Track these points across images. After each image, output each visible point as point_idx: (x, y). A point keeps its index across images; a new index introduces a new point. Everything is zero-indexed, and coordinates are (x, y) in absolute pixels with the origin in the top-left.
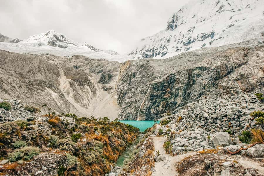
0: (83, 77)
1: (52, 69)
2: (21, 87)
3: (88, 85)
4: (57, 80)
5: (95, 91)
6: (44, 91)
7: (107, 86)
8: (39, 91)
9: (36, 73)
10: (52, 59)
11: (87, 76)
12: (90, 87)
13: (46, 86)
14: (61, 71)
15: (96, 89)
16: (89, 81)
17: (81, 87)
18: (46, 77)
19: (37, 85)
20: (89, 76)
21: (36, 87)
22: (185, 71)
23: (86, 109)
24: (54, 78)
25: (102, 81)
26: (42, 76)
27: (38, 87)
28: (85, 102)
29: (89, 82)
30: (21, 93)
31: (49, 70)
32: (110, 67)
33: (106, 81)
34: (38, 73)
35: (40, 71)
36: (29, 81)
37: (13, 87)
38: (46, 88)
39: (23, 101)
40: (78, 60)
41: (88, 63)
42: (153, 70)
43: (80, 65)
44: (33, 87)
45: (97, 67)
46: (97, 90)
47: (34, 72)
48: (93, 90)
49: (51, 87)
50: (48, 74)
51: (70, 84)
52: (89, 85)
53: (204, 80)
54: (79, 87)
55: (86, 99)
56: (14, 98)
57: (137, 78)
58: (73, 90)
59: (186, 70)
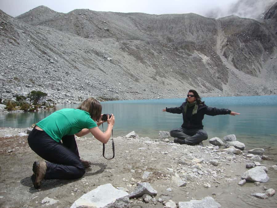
1: (206, 25)
2: (160, 53)
3: (259, 39)
4: (212, 39)
5: (271, 48)
6: (191, 55)
8: (184, 56)
9: (186, 34)
12: (262, 43)
13: (195, 48)
14: (219, 26)
17: (248, 43)
18: (198, 37)
19: (182, 49)
21: (181, 50)
23: (254, 77)
26: (193, 37)
27: (183, 51)
30: (160, 60)
31: (203, 27)
34: (189, 33)
35: (191, 30)
36: (173, 44)
37: (151, 54)
38: (195, 51)
39: (161, 71)
44: (177, 51)
47: (184, 33)
49: (201, 48)
54: (243, 44)
56: (150, 67)
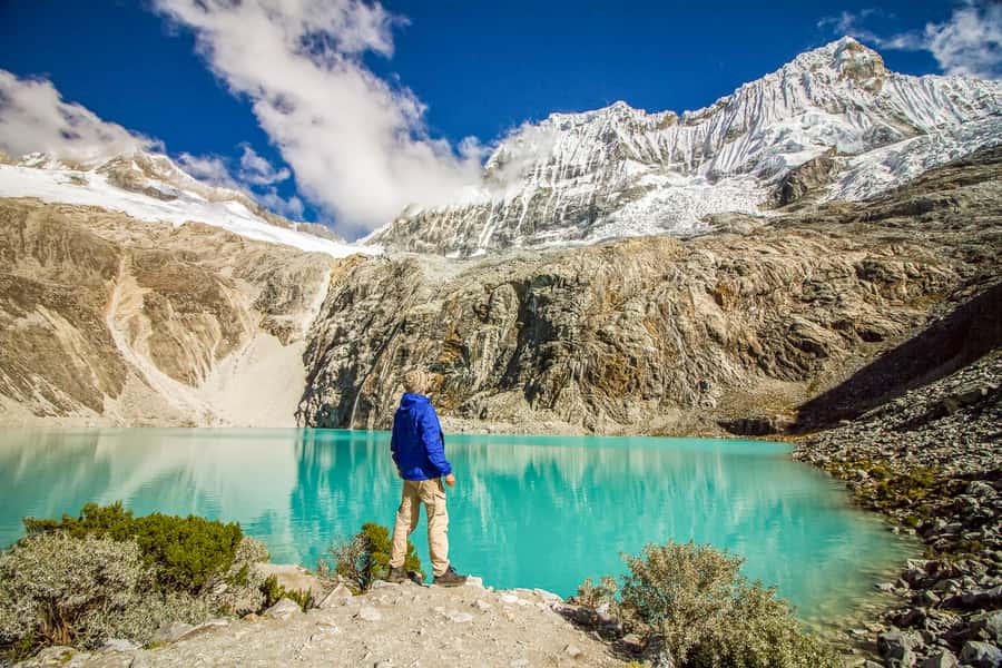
0: (201, 286)
1: (89, 251)
3: (215, 311)
4: (96, 287)
5: (236, 334)
6: (25, 317)
7: (280, 320)
9: (21, 258)
10: (108, 225)
11: (217, 285)
12: (220, 320)
13: (42, 300)
14: (124, 263)
15: (240, 326)
16: (222, 300)
17: (188, 316)
18: (58, 273)
20: (222, 286)
22: (509, 286)
23: (192, 388)
24: (89, 280)
25: (266, 305)
27: (1, 301)
28: (191, 365)
29: (218, 302)
31: (79, 254)
32: (298, 265)
33: (281, 307)
34: (29, 257)
35: (40, 252)
38: (41, 307)
40: (199, 239)
41: (235, 250)
42: (420, 279)
43: (206, 253)
45: (260, 262)
46: (244, 330)
47: (13, 252)
48: (232, 328)
49: (62, 305)
50: (68, 264)
51: (146, 303)
52: (218, 314)
53: (558, 315)
54: (178, 315)
55: (199, 355)
57: (371, 299)
58: (153, 322)
59: (511, 283)
